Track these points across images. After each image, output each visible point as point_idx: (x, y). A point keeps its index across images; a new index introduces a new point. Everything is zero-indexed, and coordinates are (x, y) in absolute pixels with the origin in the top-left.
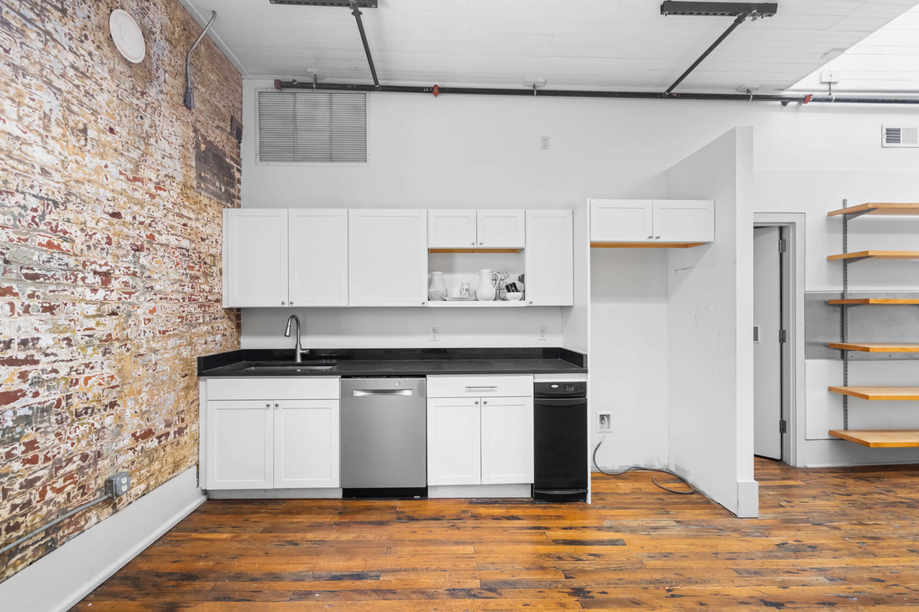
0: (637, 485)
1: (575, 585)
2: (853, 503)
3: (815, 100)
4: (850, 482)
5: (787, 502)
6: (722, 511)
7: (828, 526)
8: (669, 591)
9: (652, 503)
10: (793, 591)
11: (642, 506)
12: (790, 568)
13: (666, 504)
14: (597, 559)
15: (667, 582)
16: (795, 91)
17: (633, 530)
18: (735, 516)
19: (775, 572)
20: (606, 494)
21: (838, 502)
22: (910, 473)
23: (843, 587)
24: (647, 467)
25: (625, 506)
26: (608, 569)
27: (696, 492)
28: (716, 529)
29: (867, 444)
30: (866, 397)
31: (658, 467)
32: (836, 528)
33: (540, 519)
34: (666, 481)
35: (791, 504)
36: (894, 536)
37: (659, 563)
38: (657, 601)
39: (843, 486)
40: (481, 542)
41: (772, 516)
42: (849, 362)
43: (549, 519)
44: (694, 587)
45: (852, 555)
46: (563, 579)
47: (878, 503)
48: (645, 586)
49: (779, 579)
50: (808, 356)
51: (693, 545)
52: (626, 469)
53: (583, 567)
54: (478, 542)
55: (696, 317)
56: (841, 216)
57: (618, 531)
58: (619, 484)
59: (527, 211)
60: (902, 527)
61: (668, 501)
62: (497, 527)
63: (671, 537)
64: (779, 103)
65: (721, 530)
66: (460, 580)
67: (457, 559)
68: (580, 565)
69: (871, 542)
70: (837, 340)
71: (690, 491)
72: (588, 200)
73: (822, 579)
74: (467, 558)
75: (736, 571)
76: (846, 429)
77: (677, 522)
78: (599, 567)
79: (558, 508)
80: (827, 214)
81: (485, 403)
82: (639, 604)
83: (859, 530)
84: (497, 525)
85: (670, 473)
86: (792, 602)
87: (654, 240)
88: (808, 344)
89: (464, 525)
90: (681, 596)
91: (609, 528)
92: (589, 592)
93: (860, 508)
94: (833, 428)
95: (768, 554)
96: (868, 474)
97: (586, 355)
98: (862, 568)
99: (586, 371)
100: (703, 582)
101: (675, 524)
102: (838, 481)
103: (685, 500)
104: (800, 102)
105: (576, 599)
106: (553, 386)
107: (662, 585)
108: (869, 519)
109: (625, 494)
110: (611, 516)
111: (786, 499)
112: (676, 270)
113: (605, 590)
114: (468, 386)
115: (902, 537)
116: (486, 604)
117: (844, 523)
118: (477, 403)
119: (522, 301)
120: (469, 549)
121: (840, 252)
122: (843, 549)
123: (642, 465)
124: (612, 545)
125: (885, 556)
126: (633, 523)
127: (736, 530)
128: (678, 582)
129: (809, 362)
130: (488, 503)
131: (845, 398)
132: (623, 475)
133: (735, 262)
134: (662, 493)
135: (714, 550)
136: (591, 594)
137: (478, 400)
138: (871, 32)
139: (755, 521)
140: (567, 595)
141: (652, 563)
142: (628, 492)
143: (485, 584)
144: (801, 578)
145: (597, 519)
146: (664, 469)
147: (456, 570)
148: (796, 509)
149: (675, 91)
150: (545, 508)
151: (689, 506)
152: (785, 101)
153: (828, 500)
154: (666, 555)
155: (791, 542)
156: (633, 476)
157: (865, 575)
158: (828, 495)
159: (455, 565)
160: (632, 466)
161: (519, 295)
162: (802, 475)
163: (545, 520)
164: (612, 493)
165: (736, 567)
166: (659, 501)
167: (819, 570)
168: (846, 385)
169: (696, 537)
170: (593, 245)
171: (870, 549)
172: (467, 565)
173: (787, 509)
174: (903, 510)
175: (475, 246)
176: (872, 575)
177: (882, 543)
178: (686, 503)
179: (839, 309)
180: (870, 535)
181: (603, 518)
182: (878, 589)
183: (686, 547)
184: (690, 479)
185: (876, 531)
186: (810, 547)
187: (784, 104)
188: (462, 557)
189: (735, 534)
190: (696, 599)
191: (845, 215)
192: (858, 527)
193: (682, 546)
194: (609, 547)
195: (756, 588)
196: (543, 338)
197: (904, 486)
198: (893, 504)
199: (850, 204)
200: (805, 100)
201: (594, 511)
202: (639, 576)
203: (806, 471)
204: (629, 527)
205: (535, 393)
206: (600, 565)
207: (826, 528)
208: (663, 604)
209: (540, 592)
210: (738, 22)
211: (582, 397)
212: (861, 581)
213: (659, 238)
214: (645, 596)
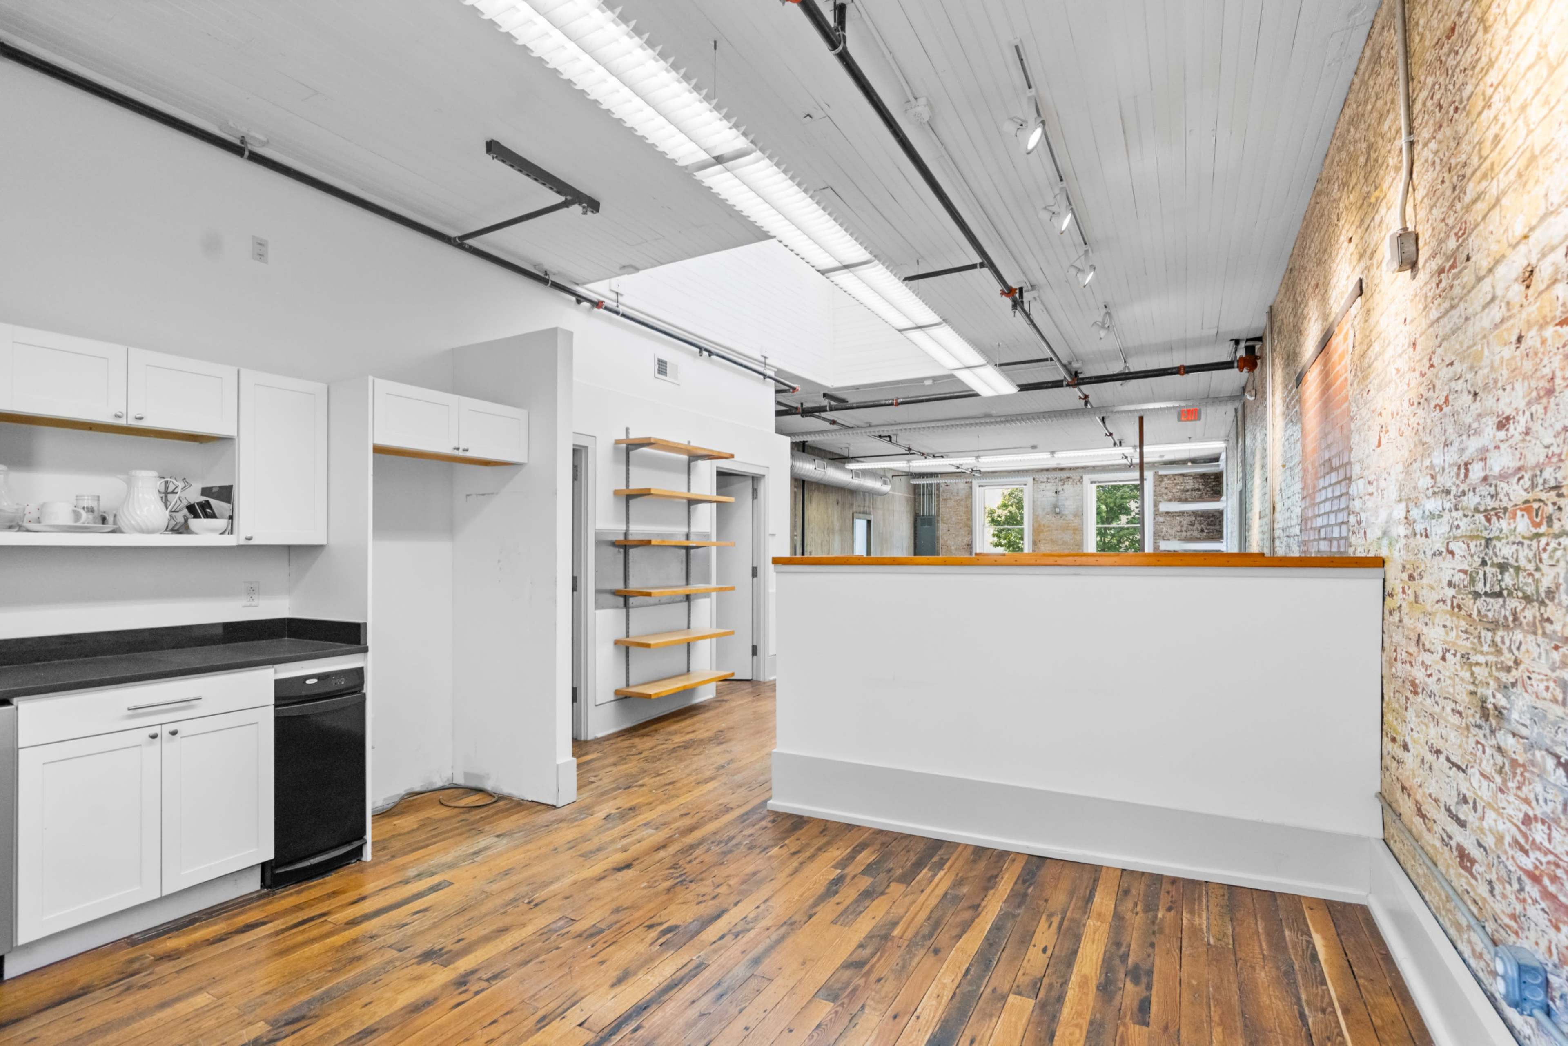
0: (423, 815)
1: (419, 952)
2: (646, 759)
3: (606, 308)
4: (636, 741)
5: (595, 776)
6: (539, 808)
7: (636, 786)
8: (529, 903)
9: (457, 828)
10: (633, 851)
11: (447, 835)
12: (623, 834)
13: (473, 823)
14: (427, 913)
15: (523, 897)
16: (588, 290)
17: (451, 866)
18: (554, 807)
19: (613, 841)
20: (385, 840)
21: (635, 763)
22: (676, 719)
23: (666, 830)
24: (424, 789)
25: (422, 844)
26: (449, 917)
27: (502, 798)
28: (543, 827)
29: (649, 696)
30: (648, 646)
31: (439, 784)
32: (642, 786)
33: (302, 909)
34: (458, 798)
35: (599, 778)
36: (683, 776)
37: (504, 883)
38: (523, 917)
39: (632, 747)
40: (214, 981)
41: (587, 794)
42: (631, 610)
43: (319, 903)
44: (552, 888)
45: (662, 803)
46: (396, 954)
47: (663, 753)
48: (502, 911)
49: (619, 846)
50: (598, 606)
51: (528, 851)
52: (396, 800)
53: (415, 930)
54: (210, 985)
55: (499, 561)
56: (624, 446)
57: (433, 874)
58: (395, 822)
59: (242, 371)
60: (686, 767)
61: (473, 819)
62: (229, 951)
63: (501, 854)
64: (574, 299)
65: (547, 826)
66: (226, 1040)
67: (189, 1023)
68: (409, 930)
69: (670, 787)
70: (620, 586)
71: (494, 800)
72: (371, 378)
73: (650, 831)
74: (209, 1011)
75: (581, 856)
76: (628, 685)
77: (498, 836)
78: (436, 920)
79: (320, 884)
80: (613, 442)
81: (174, 733)
82: (507, 930)
83: (659, 781)
84: (226, 949)
85: (457, 787)
86: (638, 859)
87: (460, 453)
88: (598, 592)
89: (153, 977)
90: (544, 901)
91: (418, 875)
92: (440, 950)
93: (653, 762)
94: (618, 687)
95: (600, 830)
96: (647, 730)
97: (365, 624)
98: (673, 810)
99: (365, 650)
100: (558, 879)
101: (496, 839)
102: (627, 743)
103: (493, 811)
104: (593, 306)
105: (430, 963)
106: (308, 682)
107: (520, 901)
108: (662, 768)
109: (413, 830)
110: (411, 862)
111: (592, 774)
112: (468, 495)
113: (460, 937)
114: (132, 706)
115: (689, 775)
116: (302, 1037)
117: (646, 779)
118: (154, 737)
119: (226, 536)
120: (201, 1000)
121: (624, 487)
122: (653, 801)
123: (418, 788)
124: (435, 891)
125: (683, 794)
126: (449, 858)
127: (561, 821)
128: (534, 891)
129: (599, 612)
130: (177, 929)
131: (627, 648)
132: (393, 810)
133: (555, 493)
134: (463, 813)
135: (552, 847)
136: (446, 950)
137: (156, 730)
138: (662, 264)
139: (574, 805)
140: (415, 966)
141: (495, 887)
142: (415, 827)
143: (277, 1021)
144: (635, 837)
145: (394, 873)
146: (447, 784)
147: (202, 1035)
148: (605, 780)
149: (470, 242)
150: (299, 892)
151: (500, 815)
152: (580, 299)
153: (626, 763)
154: (506, 873)
155: (614, 811)
156: (408, 806)
157: (677, 814)
158: (625, 759)
159: (191, 1031)
160: (403, 793)
161: (221, 523)
162: (596, 746)
163: (313, 906)
164: (394, 836)
165: (579, 853)
166: (463, 823)
167: (645, 825)
168: (628, 636)
169: (527, 842)
170: (379, 450)
171: (673, 793)
172: (218, 1018)
173: (598, 784)
174: (682, 752)
175: (122, 422)
176: (682, 812)
177: (678, 785)
178: (496, 813)
179: (622, 550)
180: (668, 781)
181: (404, 867)
182: (688, 821)
183: (523, 856)
184: (489, 786)
185: (670, 777)
186: (630, 809)
187: (579, 302)
188: (197, 1016)
189: (562, 825)
190: (560, 896)
191: (628, 445)
192: (658, 778)
193: (518, 857)
194: (434, 895)
195: (605, 861)
196: (253, 603)
197: (675, 733)
198: (674, 750)
199: (634, 435)
200: (597, 304)
201: (382, 865)
202: (489, 905)
203: (598, 741)
204: (443, 865)
205: (277, 698)
206: (436, 917)
207: (635, 789)
208: (531, 916)
209: (376, 982)
210: (565, 205)
211: (355, 692)
212: (675, 820)
213: (467, 450)
214: (507, 920)
